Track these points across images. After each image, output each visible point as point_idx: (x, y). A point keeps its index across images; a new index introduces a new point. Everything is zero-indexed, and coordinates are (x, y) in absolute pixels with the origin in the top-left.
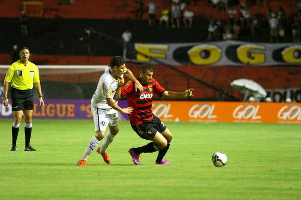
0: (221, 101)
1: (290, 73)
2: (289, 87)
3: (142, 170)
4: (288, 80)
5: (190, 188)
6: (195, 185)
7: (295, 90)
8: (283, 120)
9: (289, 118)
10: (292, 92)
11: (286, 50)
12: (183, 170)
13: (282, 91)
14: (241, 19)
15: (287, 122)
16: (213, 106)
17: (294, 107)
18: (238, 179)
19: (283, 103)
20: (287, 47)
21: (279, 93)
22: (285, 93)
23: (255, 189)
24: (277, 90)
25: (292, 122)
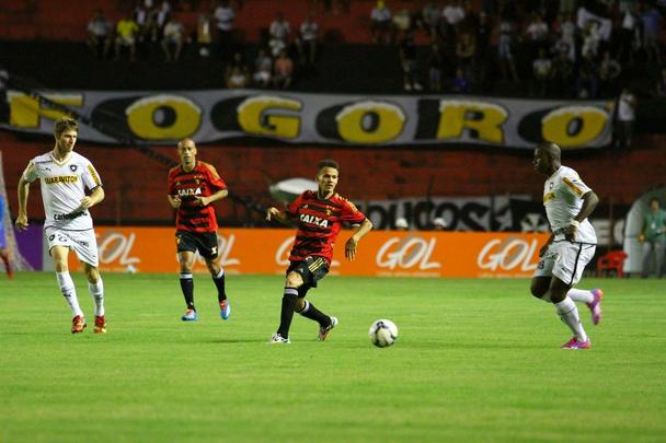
0: (249, 227)
1: (405, 164)
2: (402, 195)
3: (73, 383)
4: (399, 180)
5: (181, 424)
6: (194, 417)
7: (414, 202)
8: (387, 269)
9: (401, 264)
10: (408, 206)
11: (348, 110)
12: (167, 382)
13: (386, 205)
14: (297, 41)
15: (398, 274)
16: (232, 239)
17: (413, 241)
18: (291, 403)
19: (388, 231)
20: (350, 104)
21: (379, 209)
22: (393, 208)
23: (329, 425)
24: (373, 203)
25: (407, 275)
